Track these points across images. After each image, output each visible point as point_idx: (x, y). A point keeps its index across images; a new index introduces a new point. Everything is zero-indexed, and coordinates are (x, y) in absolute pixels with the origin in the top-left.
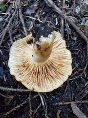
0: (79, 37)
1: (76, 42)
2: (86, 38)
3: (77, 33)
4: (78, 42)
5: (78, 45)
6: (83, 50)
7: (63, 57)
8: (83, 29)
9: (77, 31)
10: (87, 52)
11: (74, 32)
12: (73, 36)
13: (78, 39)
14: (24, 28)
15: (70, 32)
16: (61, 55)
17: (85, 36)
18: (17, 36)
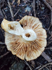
0: (46, 7)
1: (43, 11)
2: (51, 8)
3: (45, 4)
4: (45, 11)
5: (45, 12)
6: (48, 16)
7: (41, 34)
8: (49, 1)
9: (45, 3)
10: (51, 17)
11: (42, 4)
12: (42, 6)
13: (45, 8)
14: (9, 3)
15: (40, 4)
16: (40, 33)
17: (50, 6)
18: (5, 9)
